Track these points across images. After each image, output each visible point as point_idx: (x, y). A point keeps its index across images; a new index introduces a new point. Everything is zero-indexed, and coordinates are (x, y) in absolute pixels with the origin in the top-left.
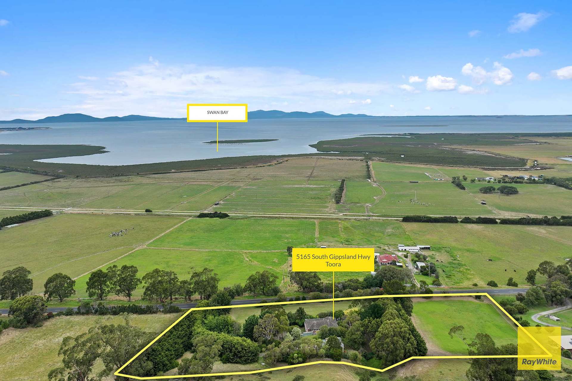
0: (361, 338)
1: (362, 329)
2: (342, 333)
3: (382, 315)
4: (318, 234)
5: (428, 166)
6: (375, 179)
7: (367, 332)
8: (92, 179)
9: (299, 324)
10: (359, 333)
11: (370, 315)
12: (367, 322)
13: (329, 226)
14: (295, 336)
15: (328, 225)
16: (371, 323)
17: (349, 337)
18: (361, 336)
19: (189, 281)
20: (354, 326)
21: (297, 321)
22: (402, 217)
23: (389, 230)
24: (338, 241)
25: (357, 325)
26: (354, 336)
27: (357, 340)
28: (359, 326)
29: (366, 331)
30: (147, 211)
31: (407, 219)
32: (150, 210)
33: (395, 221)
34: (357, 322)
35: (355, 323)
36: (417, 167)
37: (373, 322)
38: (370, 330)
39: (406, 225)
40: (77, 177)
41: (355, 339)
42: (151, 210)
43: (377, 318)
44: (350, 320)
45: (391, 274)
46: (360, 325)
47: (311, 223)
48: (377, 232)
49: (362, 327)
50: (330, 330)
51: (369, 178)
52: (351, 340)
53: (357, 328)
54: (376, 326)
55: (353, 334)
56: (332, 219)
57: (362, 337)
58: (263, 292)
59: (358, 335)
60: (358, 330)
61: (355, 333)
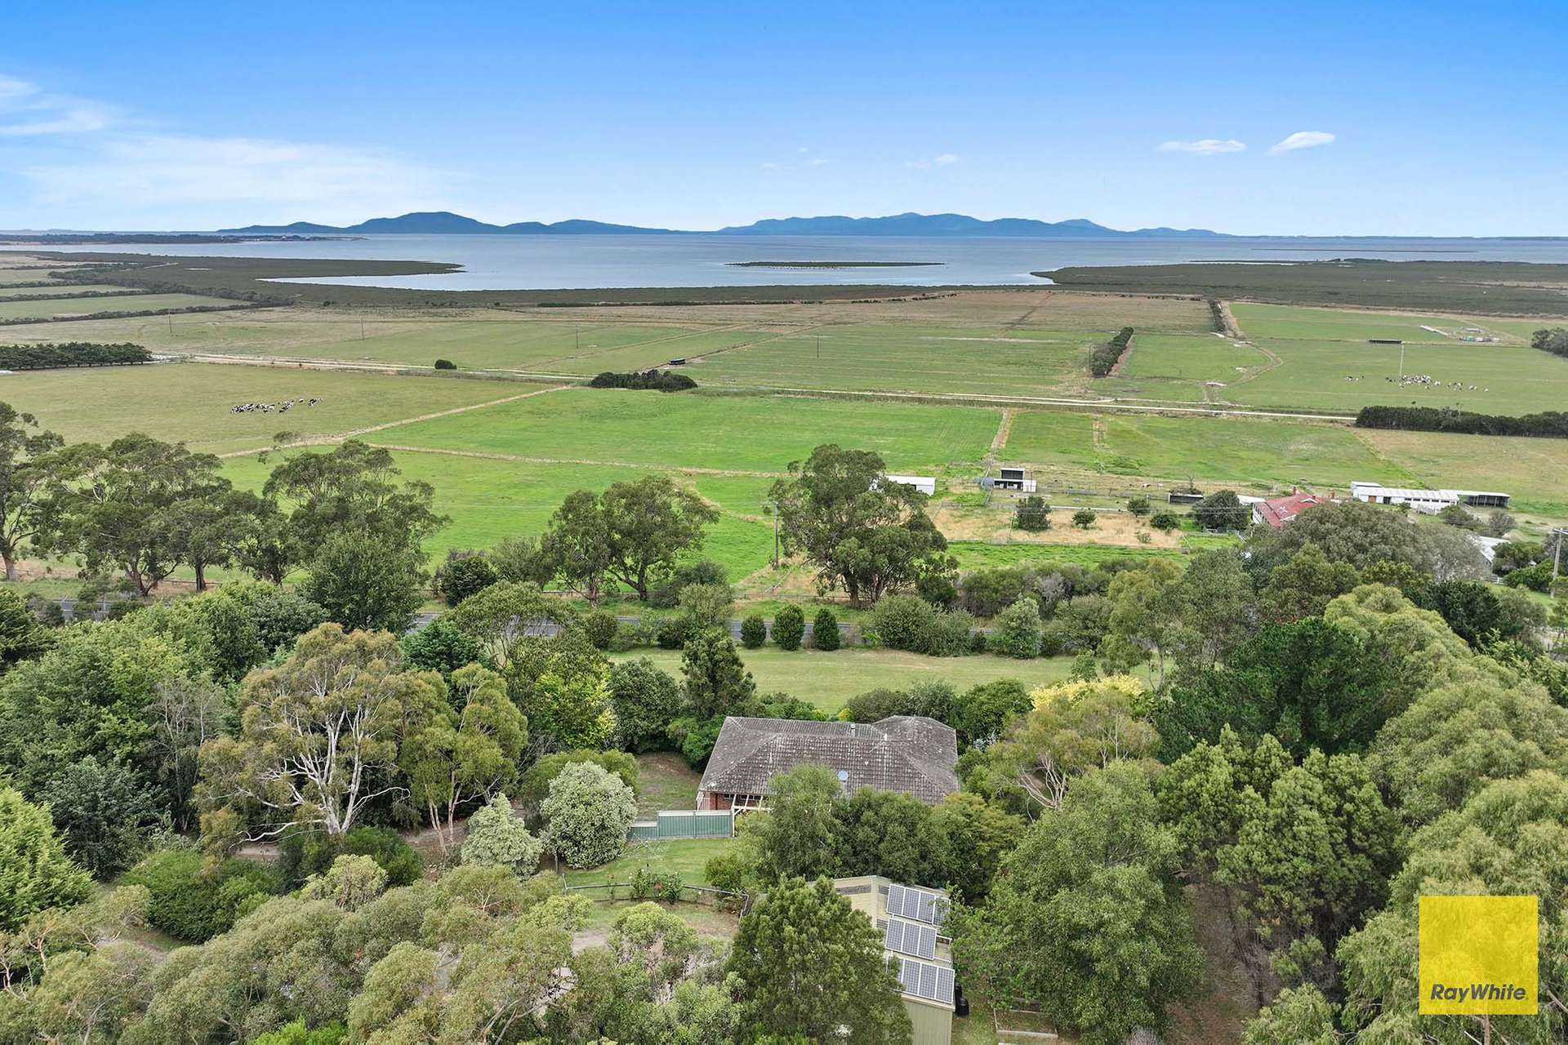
0: (1141, 930)
1: (1166, 839)
2: (965, 850)
3: (1380, 724)
4: (1004, 441)
5: (1430, 315)
6: (1240, 334)
7: (1221, 875)
8: (361, 310)
9: (686, 747)
10: (1125, 874)
11: (1252, 712)
12: (1222, 773)
13: (1054, 426)
14: (564, 837)
15: (1051, 424)
16: (1266, 792)
17: (1028, 900)
18: (1153, 905)
19: (259, 495)
20: (1088, 798)
21: (675, 726)
22: (1353, 415)
23: (1305, 446)
24: (1079, 463)
25: (1113, 797)
26: (1071, 906)
27: (1097, 946)
28: (1138, 810)
29: (1213, 863)
30: (441, 365)
31: (1373, 418)
32: (448, 363)
33: (1324, 424)
34: (1117, 765)
35: (1095, 778)
36: (1388, 316)
37: (1291, 781)
38: (1256, 856)
39: (1370, 436)
40: (327, 304)
41: (1077, 932)
42: (453, 363)
43: (1330, 748)
44: (1056, 739)
45: (1358, 540)
46: (1149, 799)
47: (984, 415)
48: (1253, 449)
49: (1167, 817)
50: (852, 816)
51: (1221, 328)
52: (1040, 935)
53: (1115, 826)
54: (1321, 828)
55: (1063, 879)
56: (1071, 408)
57: (1156, 924)
58: (640, 587)
59: (1120, 897)
60: (1123, 848)
61: (1085, 875)
